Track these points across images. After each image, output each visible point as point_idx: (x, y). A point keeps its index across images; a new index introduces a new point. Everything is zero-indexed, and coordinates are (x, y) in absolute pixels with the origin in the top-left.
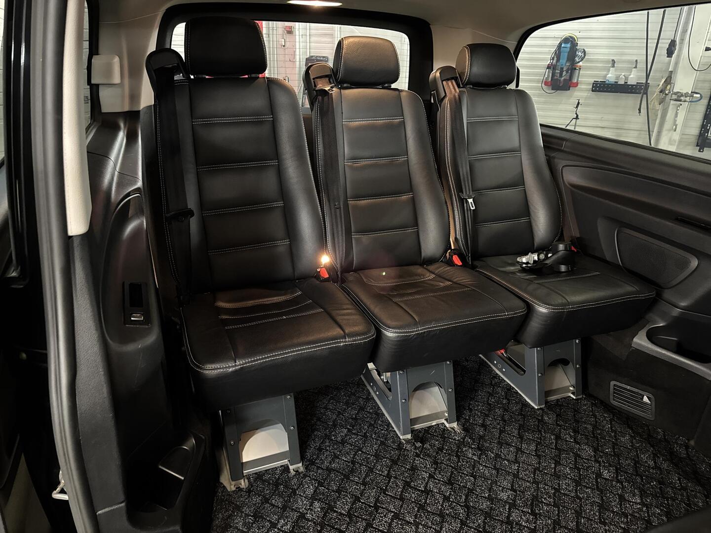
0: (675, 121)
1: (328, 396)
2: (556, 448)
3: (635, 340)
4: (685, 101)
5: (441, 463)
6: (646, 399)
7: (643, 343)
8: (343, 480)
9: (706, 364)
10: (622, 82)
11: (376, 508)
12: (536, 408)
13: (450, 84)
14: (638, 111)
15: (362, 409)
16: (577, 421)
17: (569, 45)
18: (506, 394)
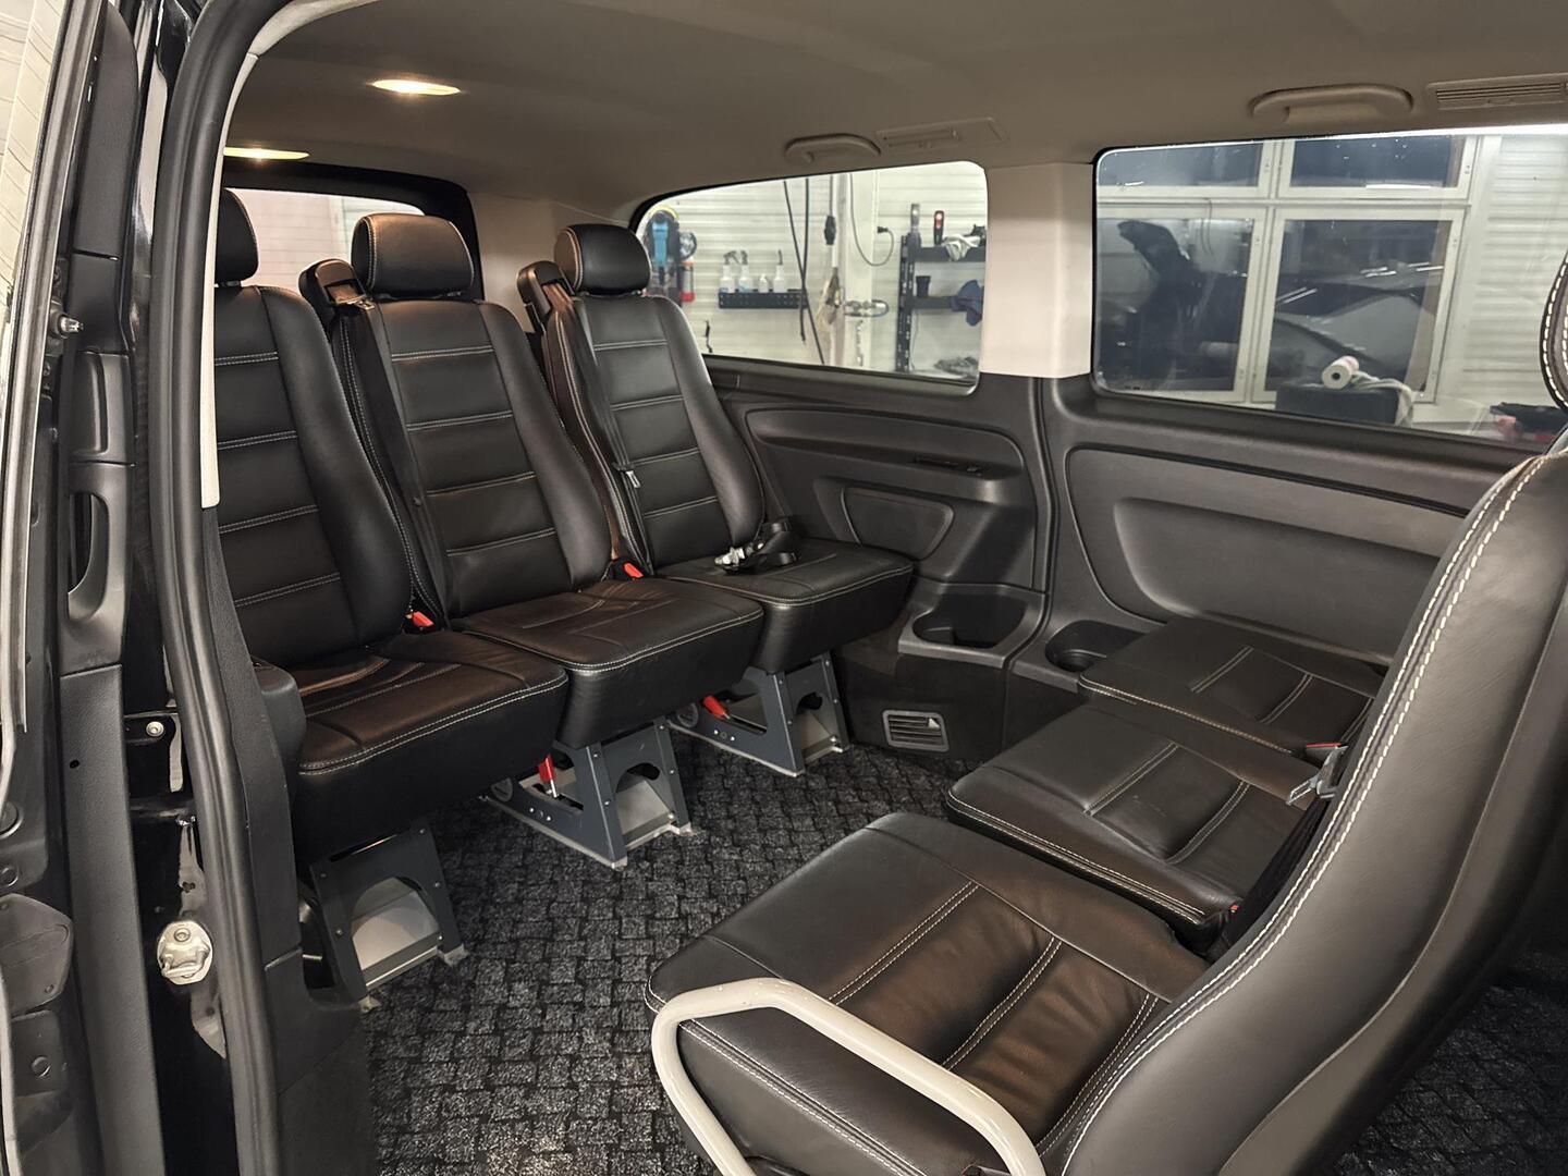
0: (858, 349)
1: (457, 850)
2: (840, 815)
3: (901, 642)
4: (866, 316)
5: (688, 879)
6: (932, 724)
7: (911, 644)
8: (545, 945)
9: (992, 649)
10: (764, 290)
11: (618, 960)
12: (795, 775)
13: (555, 290)
14: (800, 337)
15: (528, 851)
16: (854, 777)
17: (665, 227)
18: (746, 770)
